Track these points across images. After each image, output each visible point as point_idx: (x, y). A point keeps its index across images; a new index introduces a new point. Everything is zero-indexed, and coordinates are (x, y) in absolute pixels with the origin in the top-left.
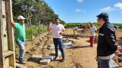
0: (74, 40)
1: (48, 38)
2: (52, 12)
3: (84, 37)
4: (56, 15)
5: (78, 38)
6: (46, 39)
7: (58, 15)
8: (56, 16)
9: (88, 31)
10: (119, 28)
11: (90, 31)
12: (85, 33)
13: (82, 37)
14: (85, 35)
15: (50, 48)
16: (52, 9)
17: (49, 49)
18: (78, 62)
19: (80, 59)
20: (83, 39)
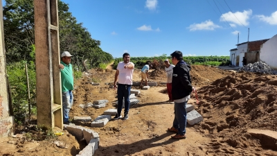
0: (139, 91)
1: (86, 90)
2: (85, 35)
3: (155, 86)
4: (94, 41)
5: (145, 87)
6: (84, 93)
7: (99, 42)
8: (96, 44)
9: (162, 73)
10: (221, 65)
11: (166, 74)
12: (156, 78)
13: (151, 85)
14: (156, 81)
15: (99, 106)
16: (84, 29)
17: (97, 108)
18: (149, 120)
19: (152, 116)
20: (153, 88)
